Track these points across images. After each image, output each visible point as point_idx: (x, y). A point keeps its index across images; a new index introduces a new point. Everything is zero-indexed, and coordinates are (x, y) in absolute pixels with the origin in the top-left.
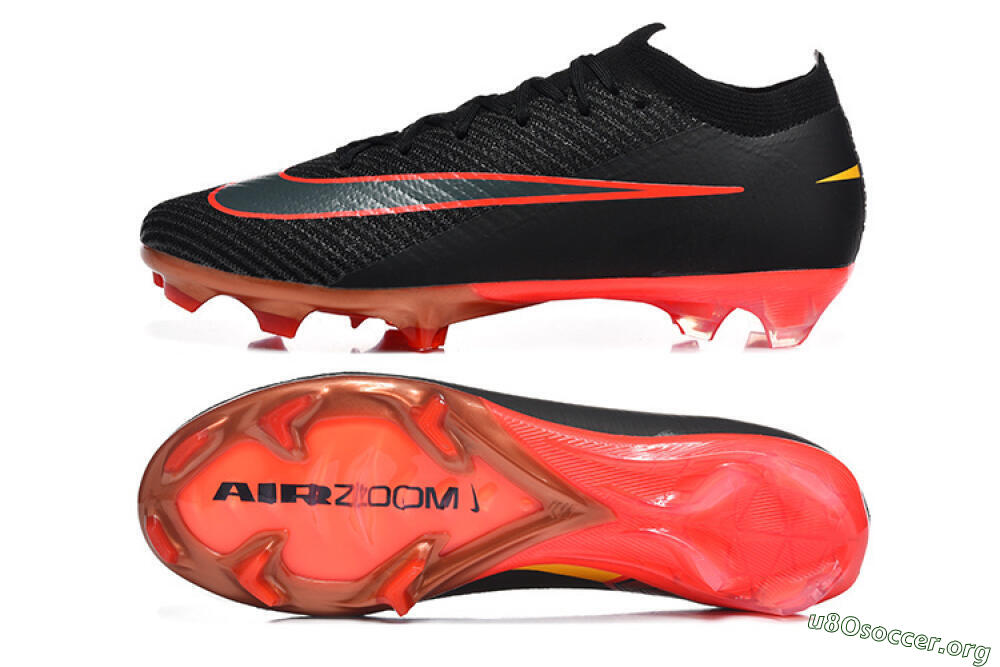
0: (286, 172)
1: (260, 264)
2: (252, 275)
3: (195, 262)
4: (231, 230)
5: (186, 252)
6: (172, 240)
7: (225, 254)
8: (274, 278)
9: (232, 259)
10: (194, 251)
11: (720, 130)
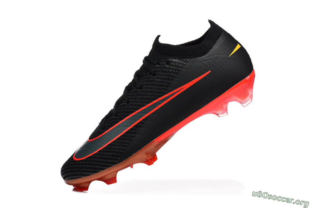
0: (89, 139)
1: (96, 169)
2: (96, 173)
3: (80, 178)
4: (84, 164)
5: (76, 177)
6: (71, 175)
7: (86, 171)
8: (102, 170)
9: (88, 172)
10: (78, 175)
11: (195, 58)
